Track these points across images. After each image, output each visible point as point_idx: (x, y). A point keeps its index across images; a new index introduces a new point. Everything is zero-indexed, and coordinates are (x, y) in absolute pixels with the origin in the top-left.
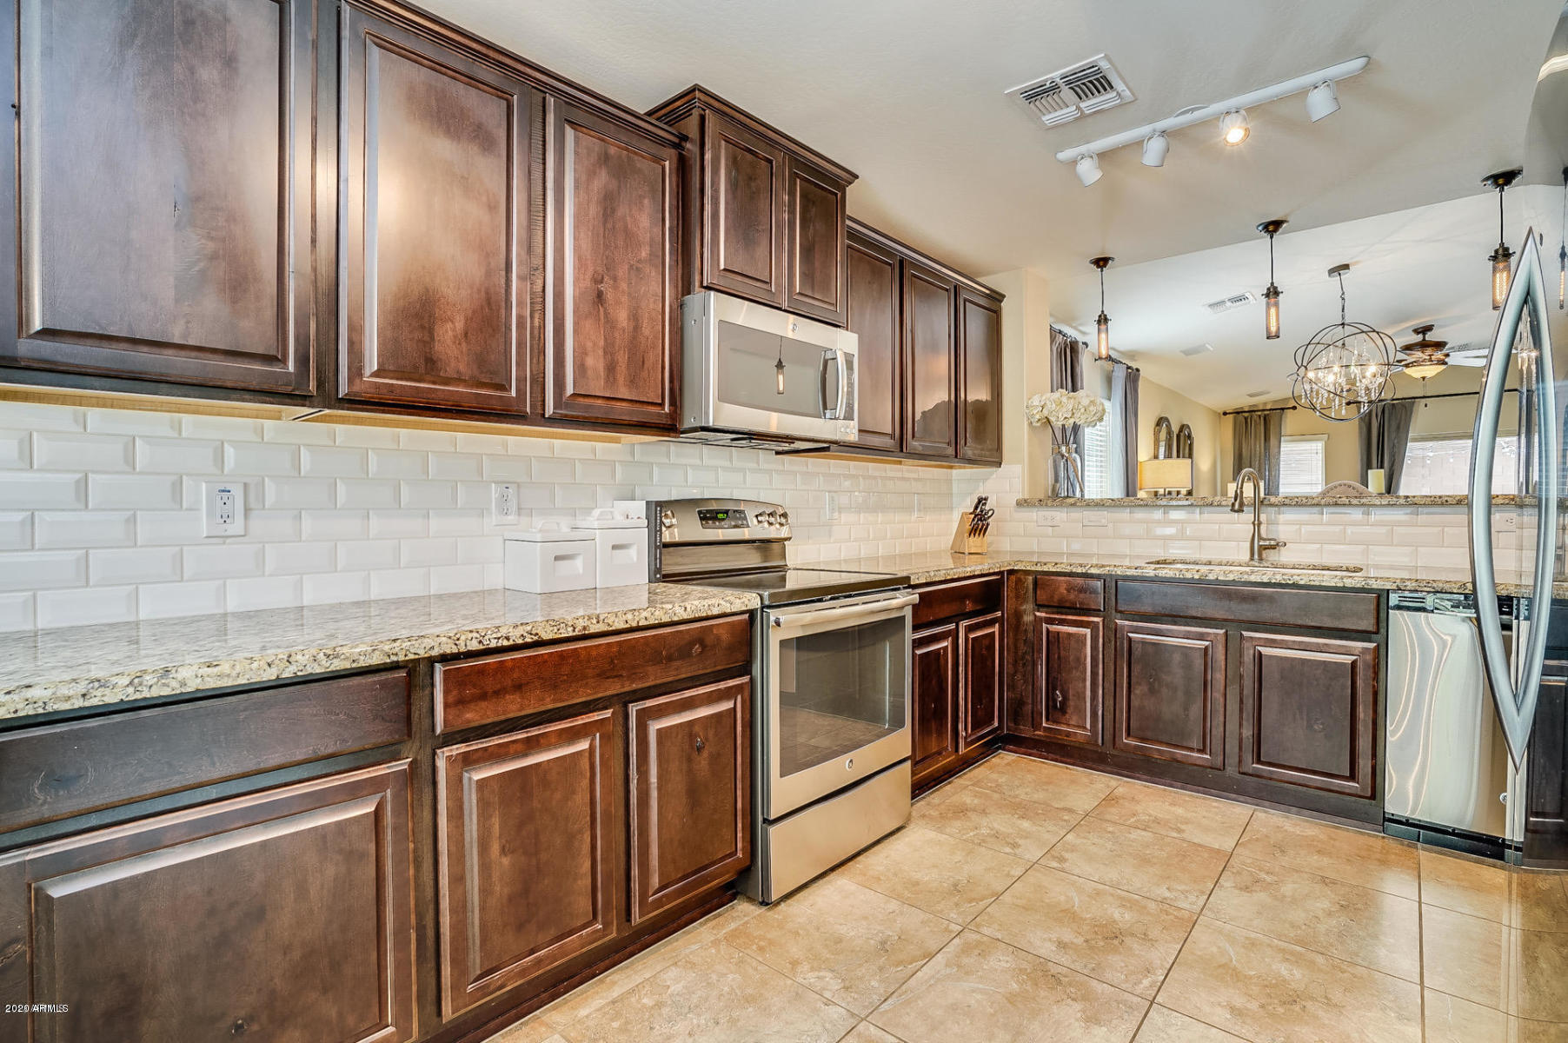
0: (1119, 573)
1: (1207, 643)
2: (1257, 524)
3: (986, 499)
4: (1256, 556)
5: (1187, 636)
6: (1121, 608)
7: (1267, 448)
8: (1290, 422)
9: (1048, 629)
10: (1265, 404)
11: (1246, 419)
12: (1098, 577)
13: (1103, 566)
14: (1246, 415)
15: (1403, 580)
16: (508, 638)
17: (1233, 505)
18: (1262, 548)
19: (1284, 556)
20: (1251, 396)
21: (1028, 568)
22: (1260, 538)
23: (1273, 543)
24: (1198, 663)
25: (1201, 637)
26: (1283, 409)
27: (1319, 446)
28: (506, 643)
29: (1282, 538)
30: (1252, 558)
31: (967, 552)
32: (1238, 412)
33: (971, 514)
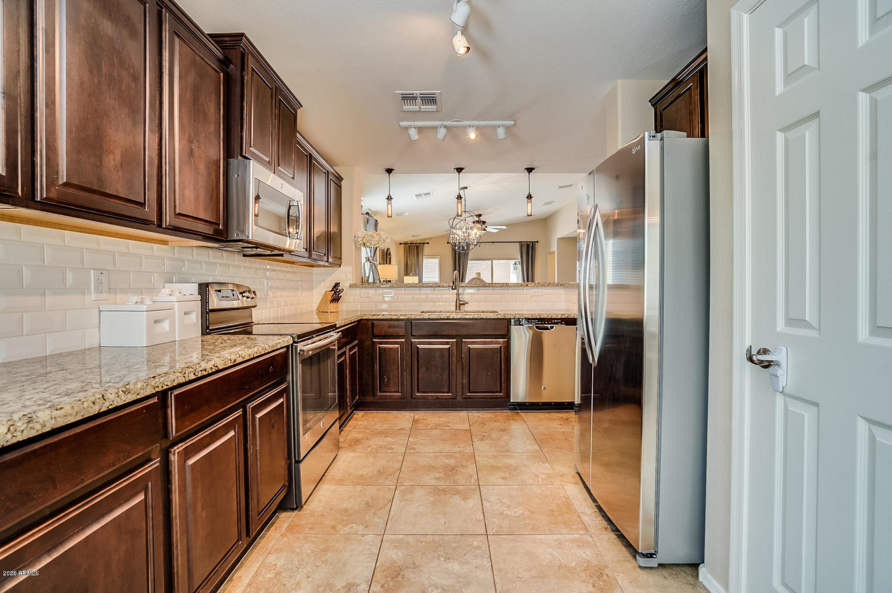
0: (413, 318)
1: (449, 346)
2: (458, 294)
3: (339, 284)
4: (458, 308)
5: (442, 343)
6: (413, 334)
7: (418, 260)
8: (427, 249)
9: (379, 347)
10: (417, 240)
11: (409, 247)
12: (403, 320)
13: (406, 315)
14: (409, 245)
15: (515, 315)
16: (205, 370)
17: (452, 286)
18: (460, 304)
19: (466, 308)
20: (413, 236)
21: (370, 318)
22: (459, 301)
23: (464, 302)
24: (446, 354)
25: (447, 343)
26: (423, 243)
27: (437, 261)
28: (205, 373)
29: (466, 300)
30: (456, 309)
31: (329, 311)
32: (405, 244)
33: (331, 291)
